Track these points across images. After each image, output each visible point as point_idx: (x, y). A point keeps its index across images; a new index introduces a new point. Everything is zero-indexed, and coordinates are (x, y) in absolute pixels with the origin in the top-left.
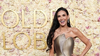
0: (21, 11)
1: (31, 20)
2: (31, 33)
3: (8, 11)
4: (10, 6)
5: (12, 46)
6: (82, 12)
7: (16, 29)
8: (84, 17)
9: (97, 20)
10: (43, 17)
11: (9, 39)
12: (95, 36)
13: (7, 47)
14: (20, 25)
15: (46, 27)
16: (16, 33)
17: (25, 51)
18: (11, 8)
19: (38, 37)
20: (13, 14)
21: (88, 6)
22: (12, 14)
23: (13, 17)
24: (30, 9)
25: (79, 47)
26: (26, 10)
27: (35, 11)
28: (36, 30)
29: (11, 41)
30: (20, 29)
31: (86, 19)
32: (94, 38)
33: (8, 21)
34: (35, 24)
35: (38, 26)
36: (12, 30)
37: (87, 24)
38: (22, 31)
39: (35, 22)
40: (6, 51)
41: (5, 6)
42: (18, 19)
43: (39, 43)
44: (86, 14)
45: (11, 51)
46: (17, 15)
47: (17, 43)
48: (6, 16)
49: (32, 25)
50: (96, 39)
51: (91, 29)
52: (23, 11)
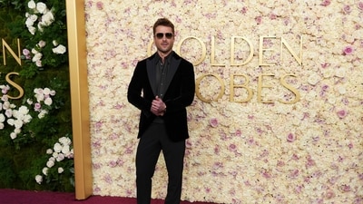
0: (210, 38)
1: (227, 53)
2: (226, 75)
3: (189, 39)
4: (193, 31)
6: (314, 38)
7: (201, 68)
8: (317, 48)
9: (340, 52)
10: (247, 49)
12: (337, 80)
14: (207, 61)
15: (252, 65)
16: (201, 75)
17: (214, 104)
18: (194, 33)
19: (237, 81)
20: (197, 43)
21: (326, 28)
22: (195, 44)
23: (197, 48)
24: (226, 35)
25: (308, 99)
26: (219, 36)
27: (233, 38)
28: (235, 69)
30: (207, 68)
31: (322, 51)
32: (336, 83)
33: (188, 56)
34: (232, 58)
35: (238, 63)
37: (322, 60)
38: (211, 71)
39: (233, 56)
41: (185, 31)
42: (204, 50)
43: (238, 91)
44: (322, 42)
46: (204, 45)
47: (201, 91)
48: (185, 47)
49: (227, 62)
50: (339, 85)
51: (330, 69)
52: (213, 38)
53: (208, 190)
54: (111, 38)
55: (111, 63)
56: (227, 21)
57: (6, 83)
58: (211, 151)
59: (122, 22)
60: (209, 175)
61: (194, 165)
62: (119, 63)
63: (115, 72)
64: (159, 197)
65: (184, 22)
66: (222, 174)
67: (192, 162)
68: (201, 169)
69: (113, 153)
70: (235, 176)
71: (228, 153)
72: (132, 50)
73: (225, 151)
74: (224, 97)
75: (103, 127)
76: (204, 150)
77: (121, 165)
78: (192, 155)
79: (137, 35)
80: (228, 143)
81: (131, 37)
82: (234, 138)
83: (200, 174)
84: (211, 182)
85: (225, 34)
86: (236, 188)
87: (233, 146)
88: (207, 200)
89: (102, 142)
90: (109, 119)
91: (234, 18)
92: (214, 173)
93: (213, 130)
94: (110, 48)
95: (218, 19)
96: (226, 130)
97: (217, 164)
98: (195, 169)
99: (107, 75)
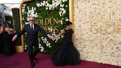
1: (116, 18)
2: (116, 25)
3: (104, 15)
4: (105, 12)
5: (105, 32)
7: (107, 23)
11: (103, 29)
13: (102, 32)
14: (109, 21)
16: (107, 25)
17: (112, 34)
20: (106, 16)
26: (114, 13)
27: (118, 14)
28: (119, 23)
29: (104, 30)
30: (109, 23)
33: (103, 20)
34: (118, 20)
35: (120, 21)
36: (105, 24)
38: (111, 24)
40: (101, 34)
41: (102, 13)
42: (108, 18)
45: (104, 34)
47: (107, 30)
48: (102, 17)
49: (116, 21)
52: (111, 14)
53: (109, 61)
54: (80, 16)
55: (80, 23)
56: (116, 8)
57: (54, 29)
58: (110, 48)
59: (84, 11)
60: (109, 56)
61: (104, 52)
62: (83, 23)
63: (81, 25)
64: (93, 61)
65: (102, 10)
66: (114, 56)
67: (104, 51)
68: (107, 54)
69: (80, 48)
70: (118, 57)
71: (116, 49)
72: (86, 19)
73: (115, 49)
74: (115, 32)
75: (78, 40)
76: (108, 48)
77: (82, 51)
78: (104, 49)
79: (88, 15)
80: (116, 46)
81: (86, 15)
82: (118, 45)
83: (106, 55)
84: (110, 58)
85: (116, 13)
86: (119, 61)
87: (118, 48)
88: (108, 63)
89: (77, 44)
90: (79, 38)
91: (119, 8)
92: (111, 55)
93: (111, 42)
94: (80, 19)
95: (113, 8)
96: (115, 42)
97: (112, 53)
98: (105, 54)
99: (79, 26)
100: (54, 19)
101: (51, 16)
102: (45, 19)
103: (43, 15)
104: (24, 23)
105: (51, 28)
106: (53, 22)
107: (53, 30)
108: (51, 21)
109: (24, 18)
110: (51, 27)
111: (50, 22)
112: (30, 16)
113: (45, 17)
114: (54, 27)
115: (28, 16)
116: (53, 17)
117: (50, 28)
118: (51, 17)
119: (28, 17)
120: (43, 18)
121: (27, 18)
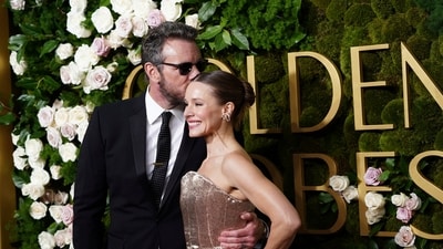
100: (407, 56)
101: (364, 16)
102: (279, 54)
103: (254, 14)
104: (19, 107)
105: (368, 176)
106: (393, 89)
107: (389, 208)
108: (357, 85)
109: (30, 52)
110: (362, 156)
111: (347, 102)
112: (101, 18)
113: (290, 31)
114: (402, 162)
115: (75, 24)
116: (395, 36)
117: (354, 182)
118: (363, 38)
119: (76, 42)
120: (260, 52)
121: (63, 51)
